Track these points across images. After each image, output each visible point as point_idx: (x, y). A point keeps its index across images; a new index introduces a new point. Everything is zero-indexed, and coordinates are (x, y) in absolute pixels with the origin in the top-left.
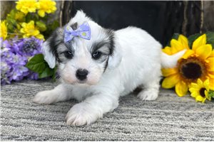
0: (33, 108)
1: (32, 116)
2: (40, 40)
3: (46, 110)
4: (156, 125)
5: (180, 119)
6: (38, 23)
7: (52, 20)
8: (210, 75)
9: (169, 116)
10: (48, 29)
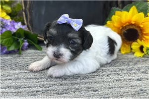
0: (9, 77)
1: (9, 85)
2: (7, 20)
3: (20, 79)
4: (117, 80)
5: (134, 73)
6: (4, 7)
7: (15, 4)
8: (145, 36)
9: (124, 72)
10: (13, 11)
